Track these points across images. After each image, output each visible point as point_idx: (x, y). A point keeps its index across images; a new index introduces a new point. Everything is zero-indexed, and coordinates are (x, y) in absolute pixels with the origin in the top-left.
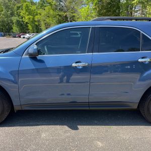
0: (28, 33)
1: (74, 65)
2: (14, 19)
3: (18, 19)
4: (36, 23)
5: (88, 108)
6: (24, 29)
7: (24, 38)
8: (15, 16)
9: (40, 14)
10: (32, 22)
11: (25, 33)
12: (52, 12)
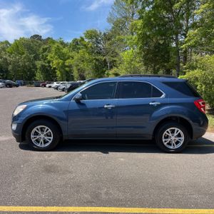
0: (56, 81)
1: (106, 106)
2: (39, 63)
3: (44, 64)
4: (67, 69)
5: (115, 139)
6: (50, 76)
7: (50, 87)
8: (40, 60)
9: (73, 58)
10: (62, 67)
11: (51, 81)
12: (87, 56)
